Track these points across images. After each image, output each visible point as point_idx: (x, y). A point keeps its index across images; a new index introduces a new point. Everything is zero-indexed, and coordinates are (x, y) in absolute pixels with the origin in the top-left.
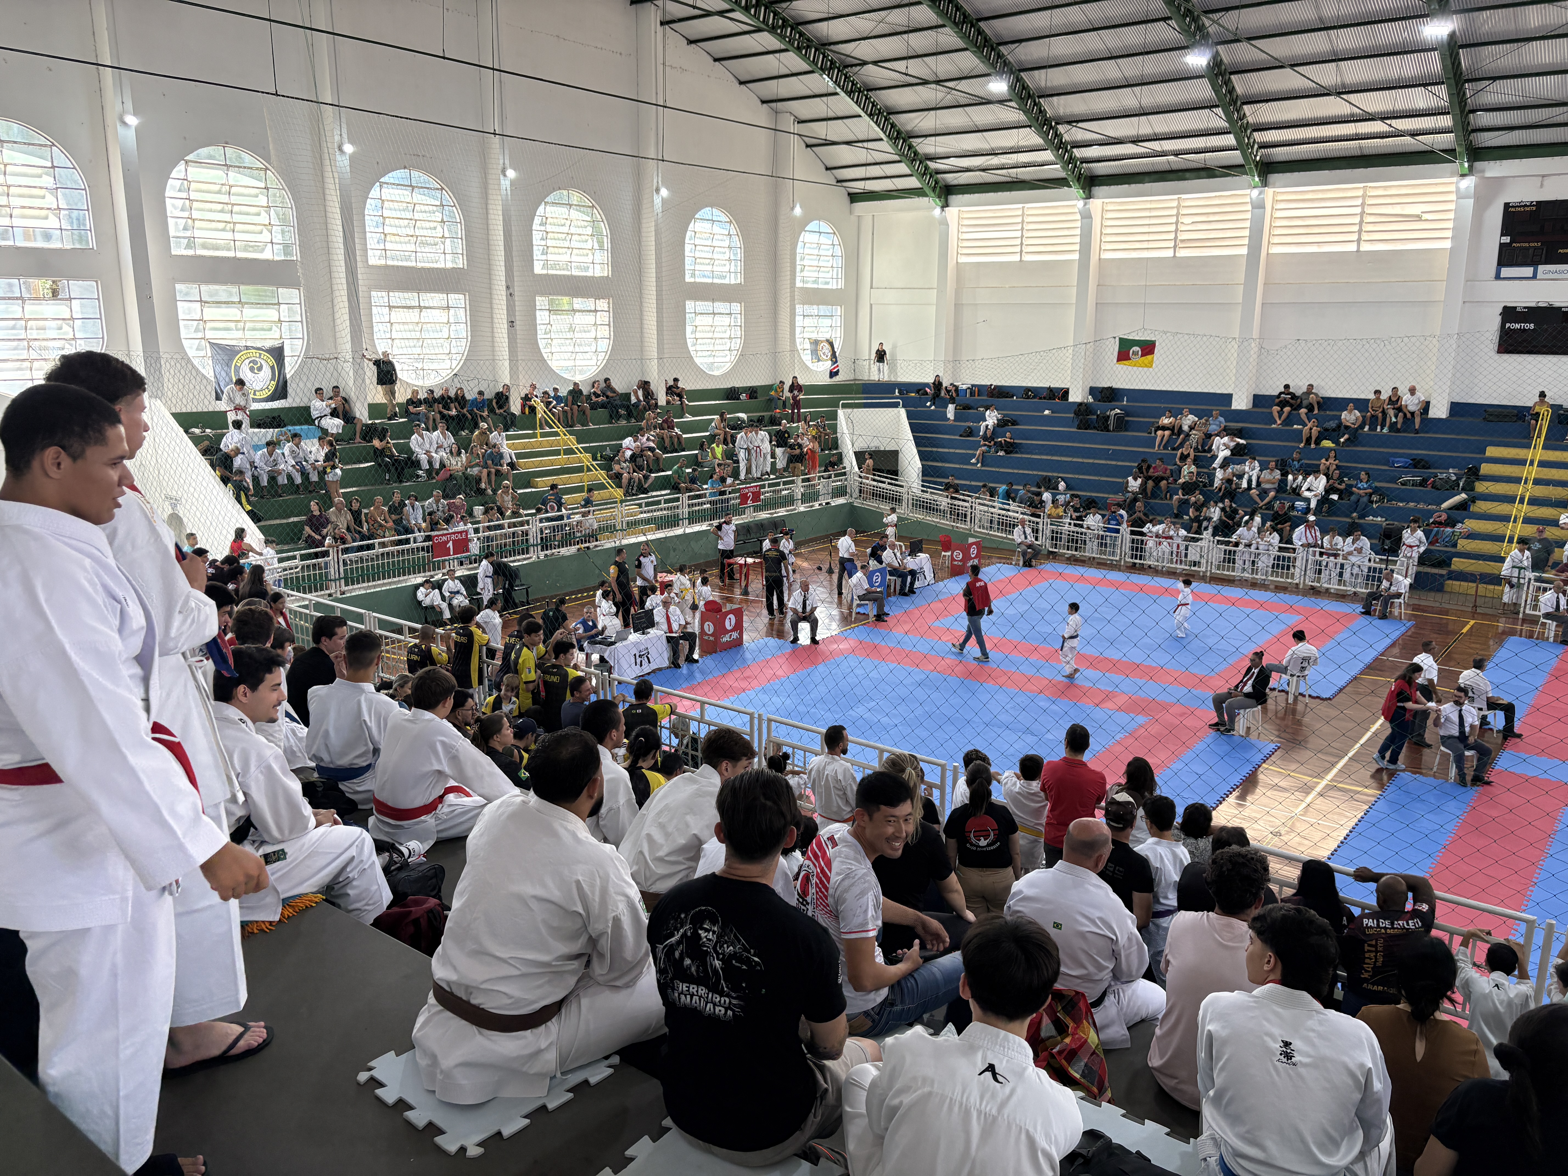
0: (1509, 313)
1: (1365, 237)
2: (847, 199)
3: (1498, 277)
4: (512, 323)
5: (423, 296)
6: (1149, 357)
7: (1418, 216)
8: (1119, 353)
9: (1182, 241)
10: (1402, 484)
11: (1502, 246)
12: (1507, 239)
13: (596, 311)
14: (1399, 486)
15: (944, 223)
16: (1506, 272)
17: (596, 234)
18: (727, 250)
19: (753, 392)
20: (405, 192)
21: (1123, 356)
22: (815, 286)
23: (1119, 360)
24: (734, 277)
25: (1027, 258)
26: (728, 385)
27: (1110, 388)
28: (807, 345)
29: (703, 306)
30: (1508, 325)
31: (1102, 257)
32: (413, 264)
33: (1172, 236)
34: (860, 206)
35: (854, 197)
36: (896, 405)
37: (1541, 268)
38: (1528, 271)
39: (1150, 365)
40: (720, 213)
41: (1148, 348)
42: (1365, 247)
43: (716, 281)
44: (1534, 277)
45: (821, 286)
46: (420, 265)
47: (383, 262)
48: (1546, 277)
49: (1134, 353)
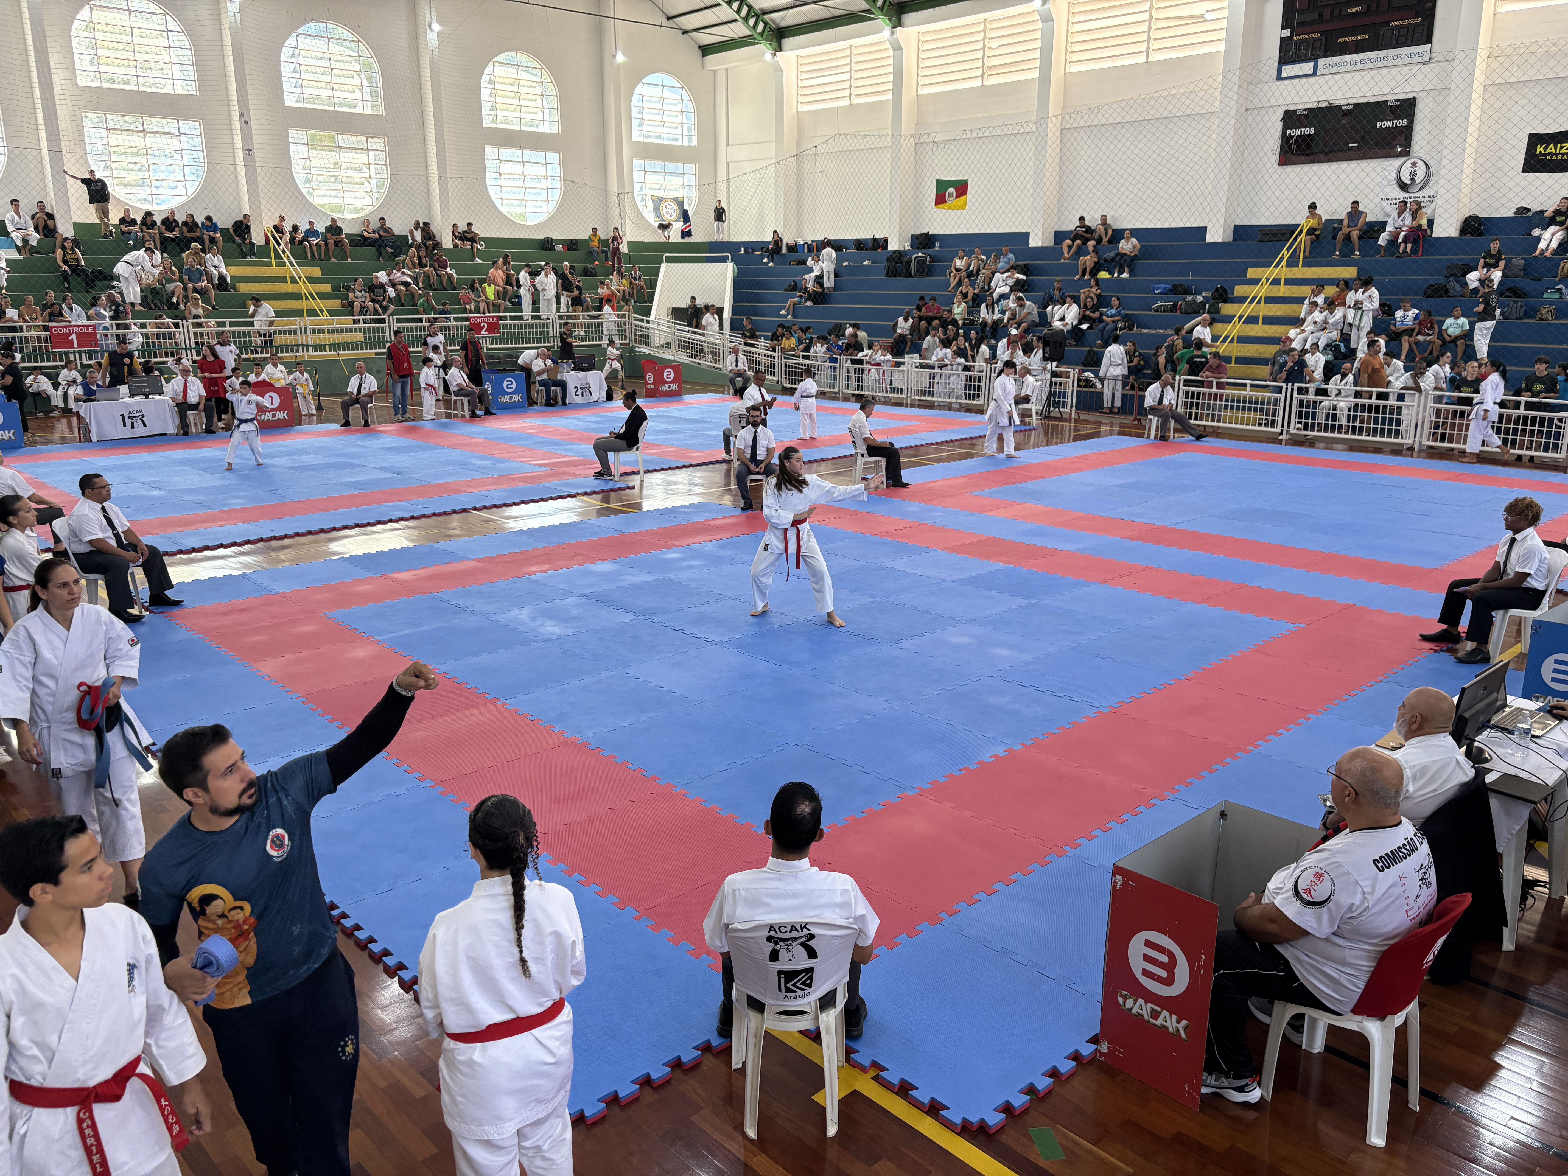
0: (1290, 118)
1: (1154, 45)
2: (699, 53)
3: (1279, 78)
4: (248, 151)
5: (147, 120)
6: (963, 198)
7: (1202, 16)
8: (937, 196)
9: (990, 68)
10: (1156, 311)
11: (1283, 40)
12: (1287, 33)
13: (368, 150)
14: (1153, 313)
15: (779, 70)
16: (1288, 70)
17: (365, 69)
18: (538, 98)
19: (572, 245)
20: (123, 17)
21: (940, 200)
22: (660, 141)
23: (937, 203)
24: (552, 128)
25: (856, 101)
26: (541, 236)
27: (927, 235)
28: (650, 204)
29: (507, 152)
30: (1288, 132)
31: (920, 92)
32: (135, 88)
33: (980, 63)
34: (712, 59)
35: (706, 50)
36: (724, 260)
37: (1322, 62)
38: (1308, 67)
39: (963, 207)
40: (528, 59)
41: (962, 188)
42: (1155, 57)
43: (524, 128)
44: (1315, 74)
45: (666, 142)
46: (142, 89)
47: (98, 85)
48: (1326, 71)
49: (950, 195)
